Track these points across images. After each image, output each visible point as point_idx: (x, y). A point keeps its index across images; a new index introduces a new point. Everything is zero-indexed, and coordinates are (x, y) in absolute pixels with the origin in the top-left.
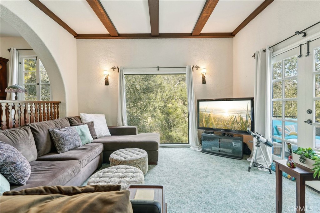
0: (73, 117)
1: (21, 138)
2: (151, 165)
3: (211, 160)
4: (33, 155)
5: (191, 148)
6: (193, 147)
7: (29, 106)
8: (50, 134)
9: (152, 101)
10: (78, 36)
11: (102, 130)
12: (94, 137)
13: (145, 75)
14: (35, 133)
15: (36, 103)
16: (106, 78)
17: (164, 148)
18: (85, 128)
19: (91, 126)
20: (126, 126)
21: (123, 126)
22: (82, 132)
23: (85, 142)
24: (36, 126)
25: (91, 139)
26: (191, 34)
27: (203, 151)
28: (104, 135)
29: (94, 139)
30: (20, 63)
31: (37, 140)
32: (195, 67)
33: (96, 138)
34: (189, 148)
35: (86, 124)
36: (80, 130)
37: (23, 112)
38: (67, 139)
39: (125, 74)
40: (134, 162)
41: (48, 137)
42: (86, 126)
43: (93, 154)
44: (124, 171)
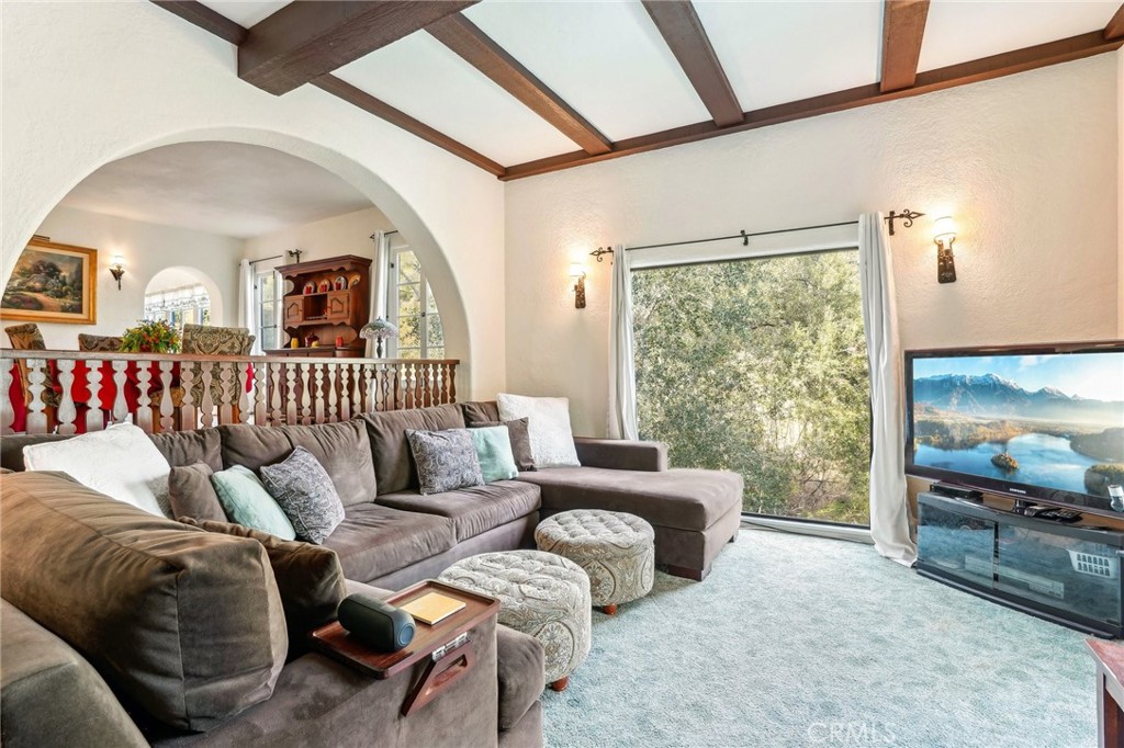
0: (478, 404)
1: (340, 445)
2: (678, 579)
3: (934, 606)
4: (364, 487)
5: (877, 547)
6: (884, 543)
7: (404, 370)
8: (407, 443)
9: (798, 354)
10: (506, 174)
11: (554, 446)
12: (523, 464)
13: (727, 265)
14: (375, 435)
15: (418, 364)
16: (576, 287)
17: (764, 532)
18: (499, 436)
19: (518, 432)
20: (632, 439)
21: (623, 438)
22: (488, 445)
23: (494, 475)
24: (379, 421)
25: (512, 469)
26: (878, 84)
27: (924, 567)
28: (557, 462)
29: (521, 469)
30: (392, 266)
31: (378, 455)
32: (902, 216)
33: (532, 469)
34: (865, 548)
35: (505, 424)
36: (486, 442)
37: (392, 385)
38: (443, 459)
39: (632, 270)
40: (594, 551)
41: (401, 451)
42: (504, 430)
43: (501, 509)
44: (540, 565)
